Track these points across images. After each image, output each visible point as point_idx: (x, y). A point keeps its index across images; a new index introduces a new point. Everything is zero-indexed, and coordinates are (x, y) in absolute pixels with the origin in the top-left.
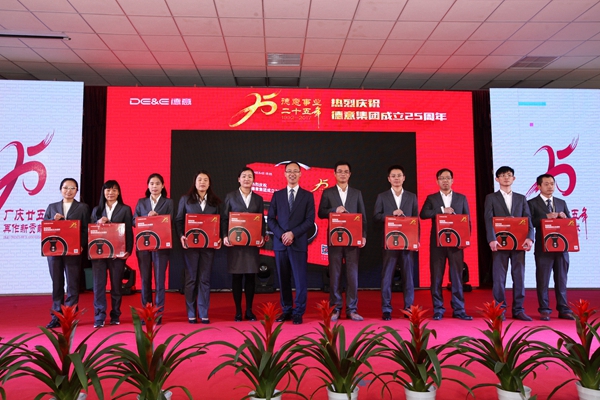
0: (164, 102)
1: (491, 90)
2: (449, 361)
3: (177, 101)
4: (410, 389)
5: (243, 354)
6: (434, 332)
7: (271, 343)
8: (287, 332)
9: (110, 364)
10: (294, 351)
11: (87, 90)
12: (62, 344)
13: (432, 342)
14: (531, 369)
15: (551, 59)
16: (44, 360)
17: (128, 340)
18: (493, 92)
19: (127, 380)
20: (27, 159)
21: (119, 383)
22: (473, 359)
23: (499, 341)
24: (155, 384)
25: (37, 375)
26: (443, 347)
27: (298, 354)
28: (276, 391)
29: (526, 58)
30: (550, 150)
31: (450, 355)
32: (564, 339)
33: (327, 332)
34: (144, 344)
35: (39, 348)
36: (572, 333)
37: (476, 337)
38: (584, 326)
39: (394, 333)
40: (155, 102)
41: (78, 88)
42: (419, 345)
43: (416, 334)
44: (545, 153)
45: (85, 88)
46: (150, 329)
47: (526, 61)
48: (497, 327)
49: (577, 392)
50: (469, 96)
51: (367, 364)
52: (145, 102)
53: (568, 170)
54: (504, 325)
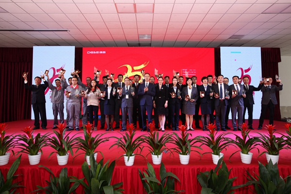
0: (97, 52)
1: (221, 47)
2: (195, 145)
3: (101, 52)
4: (181, 154)
5: (121, 141)
6: (191, 134)
7: (132, 138)
8: (138, 134)
9: (77, 143)
10: (139, 141)
11: (76, 49)
12: (60, 136)
13: (190, 137)
14: (224, 148)
15: (243, 36)
16: (55, 142)
17: (82, 135)
18: (222, 48)
19: (81, 149)
20: (57, 73)
21: (78, 150)
22: (204, 144)
23: (213, 138)
24: (91, 151)
25: (52, 146)
26: (193, 140)
27: (141, 142)
28: (133, 154)
29: (234, 35)
30: (242, 69)
31: (195, 143)
32: (237, 137)
33: (152, 134)
34: (87, 137)
35: (53, 138)
36: (240, 135)
37: (205, 136)
38: (244, 132)
39: (176, 134)
40: (95, 52)
41: (73, 48)
42: (184, 139)
43: (183, 135)
44: (240, 71)
45: (75, 48)
46: (89, 132)
47: (233, 37)
48: (213, 133)
49: (240, 155)
50: (213, 49)
51: (165, 146)
52: (92, 52)
53: (248, 77)
54: (216, 132)
